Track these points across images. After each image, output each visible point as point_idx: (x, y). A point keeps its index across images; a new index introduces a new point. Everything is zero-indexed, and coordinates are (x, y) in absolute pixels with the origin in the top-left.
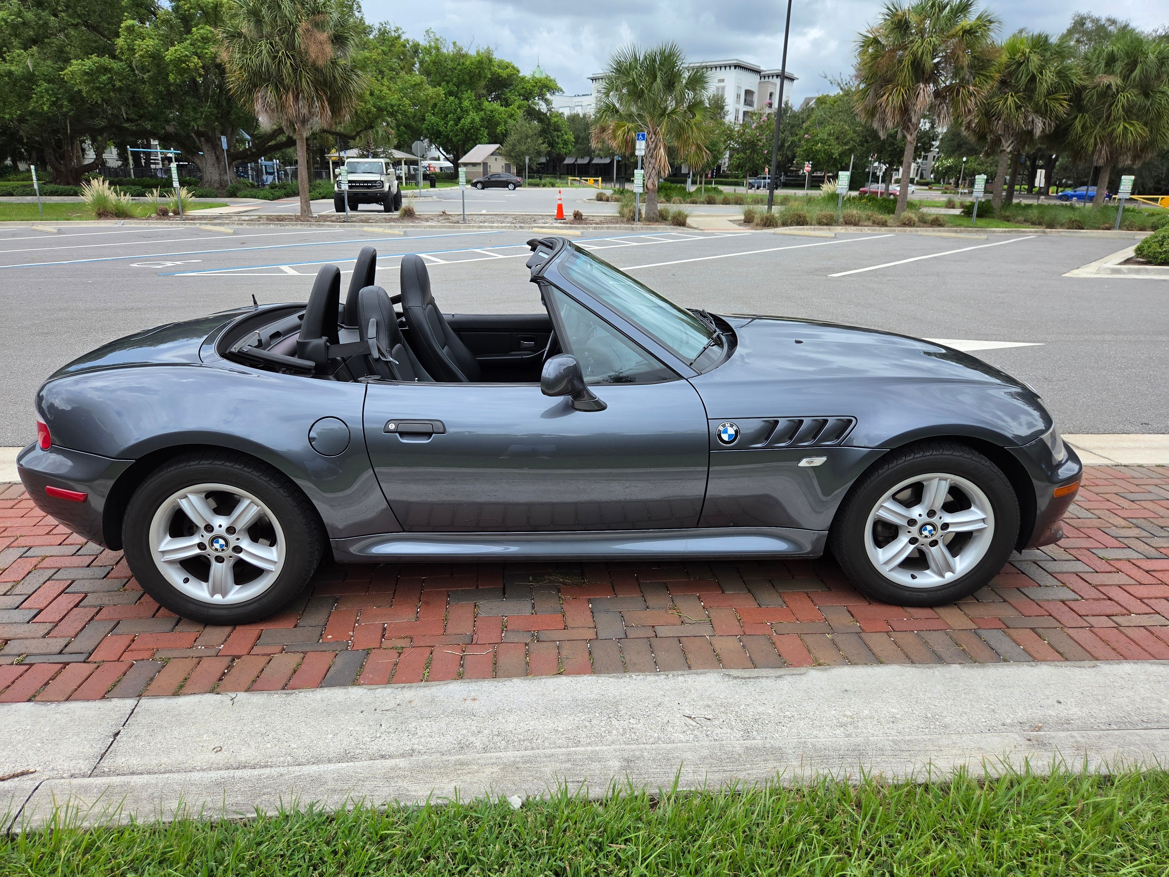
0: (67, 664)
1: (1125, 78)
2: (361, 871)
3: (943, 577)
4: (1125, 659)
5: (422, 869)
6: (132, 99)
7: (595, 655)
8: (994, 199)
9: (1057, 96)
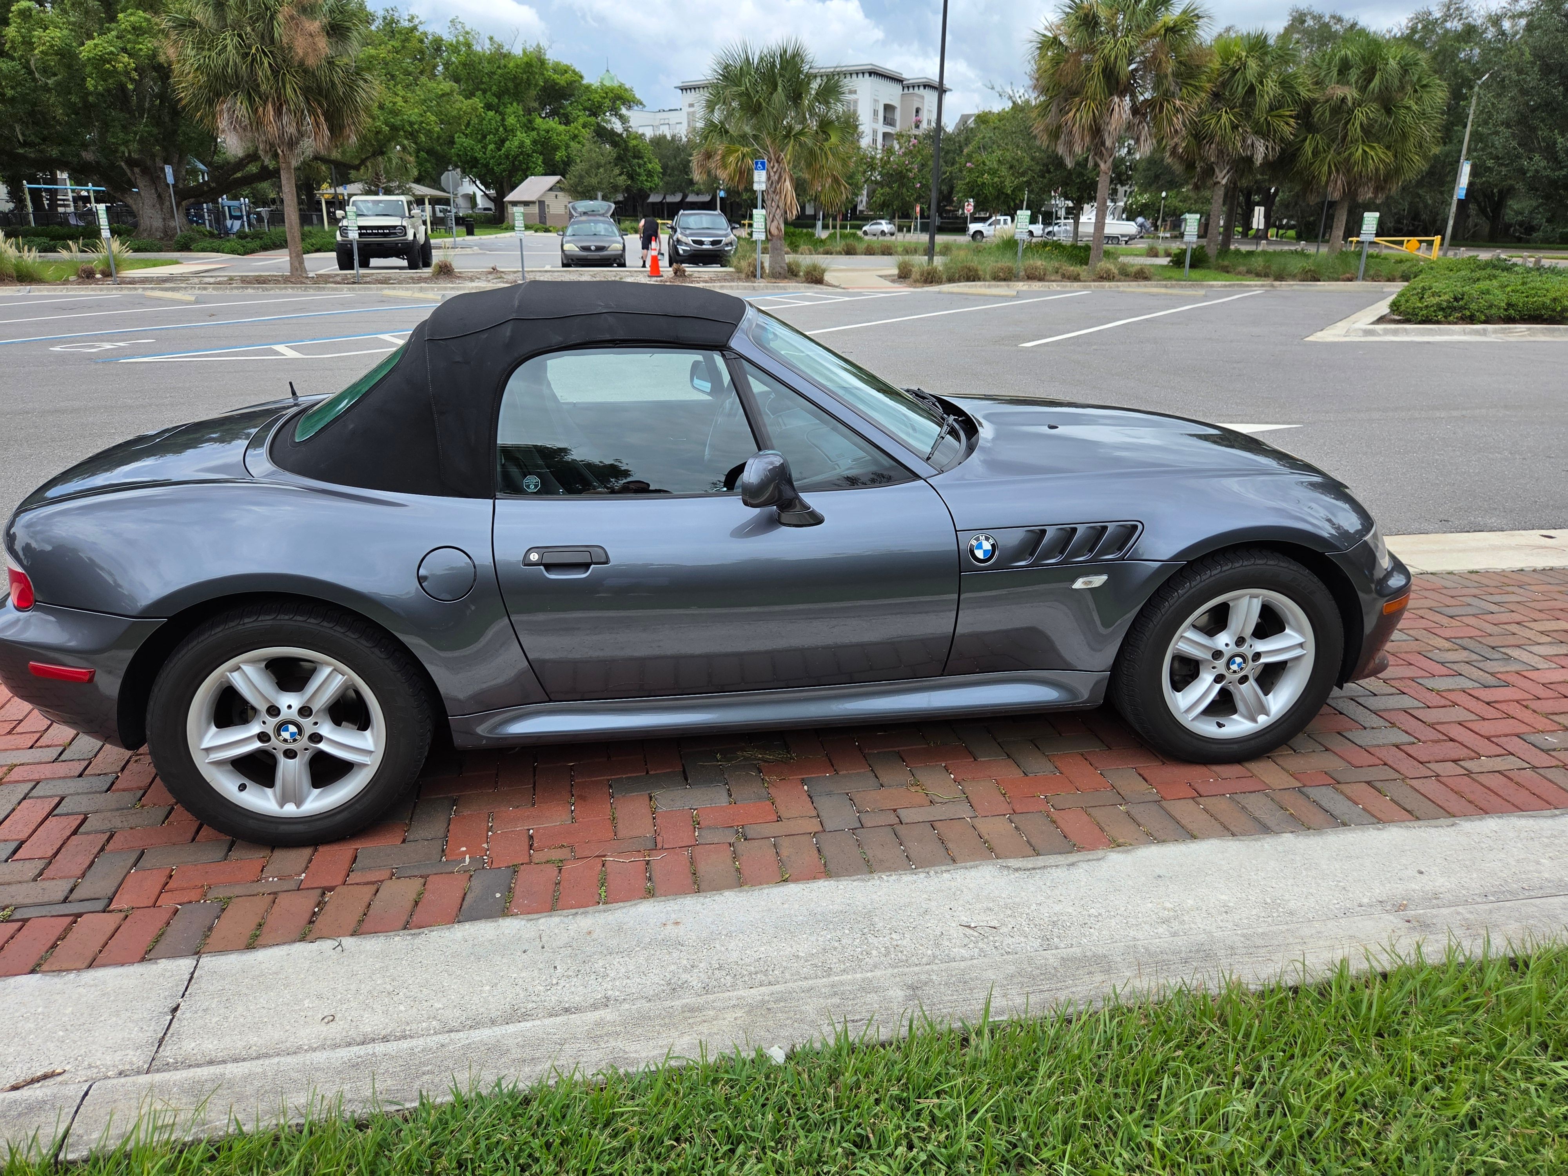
0: (80, 915)
1: (1363, 89)
2: (591, 1166)
3: (1255, 721)
4: (1487, 813)
5: (673, 1156)
6: (32, 114)
7: (826, 851)
8: (1209, 245)
9: (1281, 112)
